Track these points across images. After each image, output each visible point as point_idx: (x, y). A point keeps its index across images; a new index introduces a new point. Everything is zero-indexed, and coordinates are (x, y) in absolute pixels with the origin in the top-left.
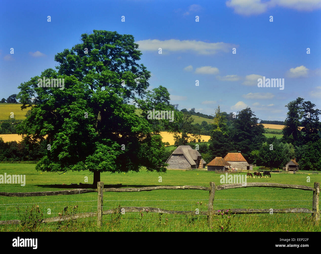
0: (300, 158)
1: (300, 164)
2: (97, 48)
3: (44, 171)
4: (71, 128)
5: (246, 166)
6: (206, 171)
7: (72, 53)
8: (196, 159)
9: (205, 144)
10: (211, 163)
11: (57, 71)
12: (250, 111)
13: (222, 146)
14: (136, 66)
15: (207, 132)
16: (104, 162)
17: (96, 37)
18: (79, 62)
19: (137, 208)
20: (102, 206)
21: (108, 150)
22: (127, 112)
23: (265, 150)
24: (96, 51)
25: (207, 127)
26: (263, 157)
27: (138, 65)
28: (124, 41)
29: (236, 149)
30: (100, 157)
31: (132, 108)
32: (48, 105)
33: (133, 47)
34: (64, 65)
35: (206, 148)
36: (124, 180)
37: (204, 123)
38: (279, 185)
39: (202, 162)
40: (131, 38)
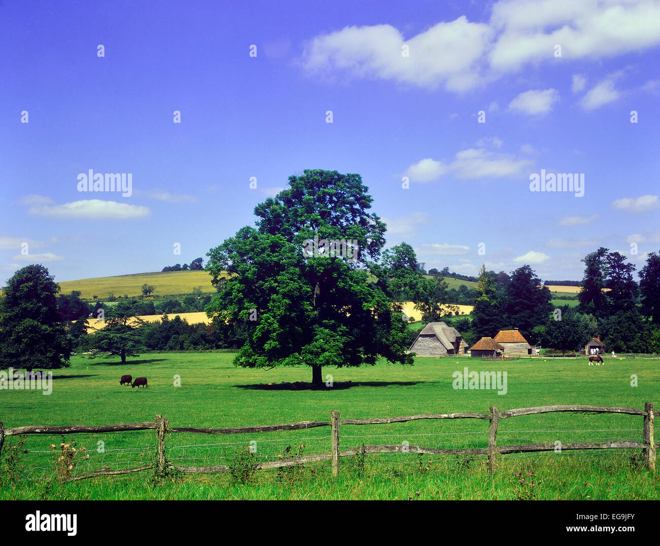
0: (606, 335)
1: (607, 344)
2: (310, 195)
3: (245, 366)
4: (280, 308)
5: (526, 348)
6: (469, 358)
7: (277, 203)
8: (454, 341)
9: (465, 319)
10: (476, 347)
11: (257, 228)
12: (530, 269)
13: (490, 321)
14: (365, 217)
15: (468, 300)
16: (327, 354)
17: (308, 179)
18: (286, 215)
19: (387, 447)
20: (338, 444)
21: (331, 337)
22: (355, 282)
23: (553, 325)
24: (309, 199)
25: (468, 293)
26: (551, 335)
27: (368, 215)
28: (348, 182)
29: (511, 325)
30: (321, 347)
31: (362, 277)
32: (247, 277)
33: (361, 191)
34: (267, 220)
35: (467, 325)
36: (353, 374)
37: (463, 288)
38: (592, 409)
39: (463, 344)
40: (357, 179)
